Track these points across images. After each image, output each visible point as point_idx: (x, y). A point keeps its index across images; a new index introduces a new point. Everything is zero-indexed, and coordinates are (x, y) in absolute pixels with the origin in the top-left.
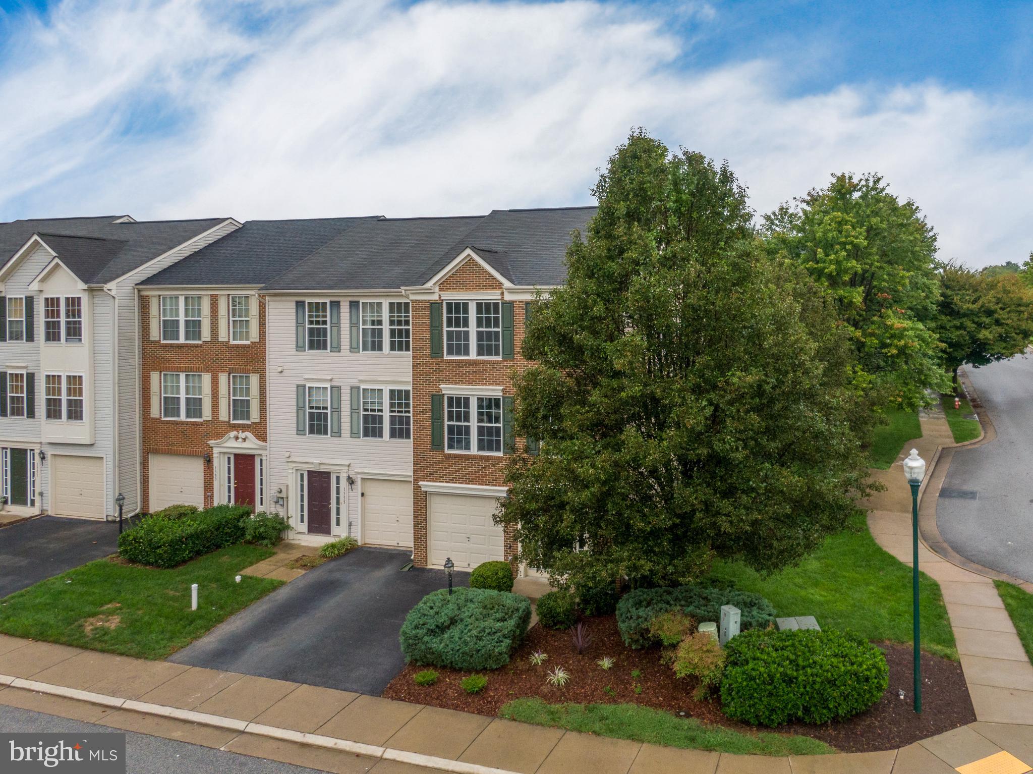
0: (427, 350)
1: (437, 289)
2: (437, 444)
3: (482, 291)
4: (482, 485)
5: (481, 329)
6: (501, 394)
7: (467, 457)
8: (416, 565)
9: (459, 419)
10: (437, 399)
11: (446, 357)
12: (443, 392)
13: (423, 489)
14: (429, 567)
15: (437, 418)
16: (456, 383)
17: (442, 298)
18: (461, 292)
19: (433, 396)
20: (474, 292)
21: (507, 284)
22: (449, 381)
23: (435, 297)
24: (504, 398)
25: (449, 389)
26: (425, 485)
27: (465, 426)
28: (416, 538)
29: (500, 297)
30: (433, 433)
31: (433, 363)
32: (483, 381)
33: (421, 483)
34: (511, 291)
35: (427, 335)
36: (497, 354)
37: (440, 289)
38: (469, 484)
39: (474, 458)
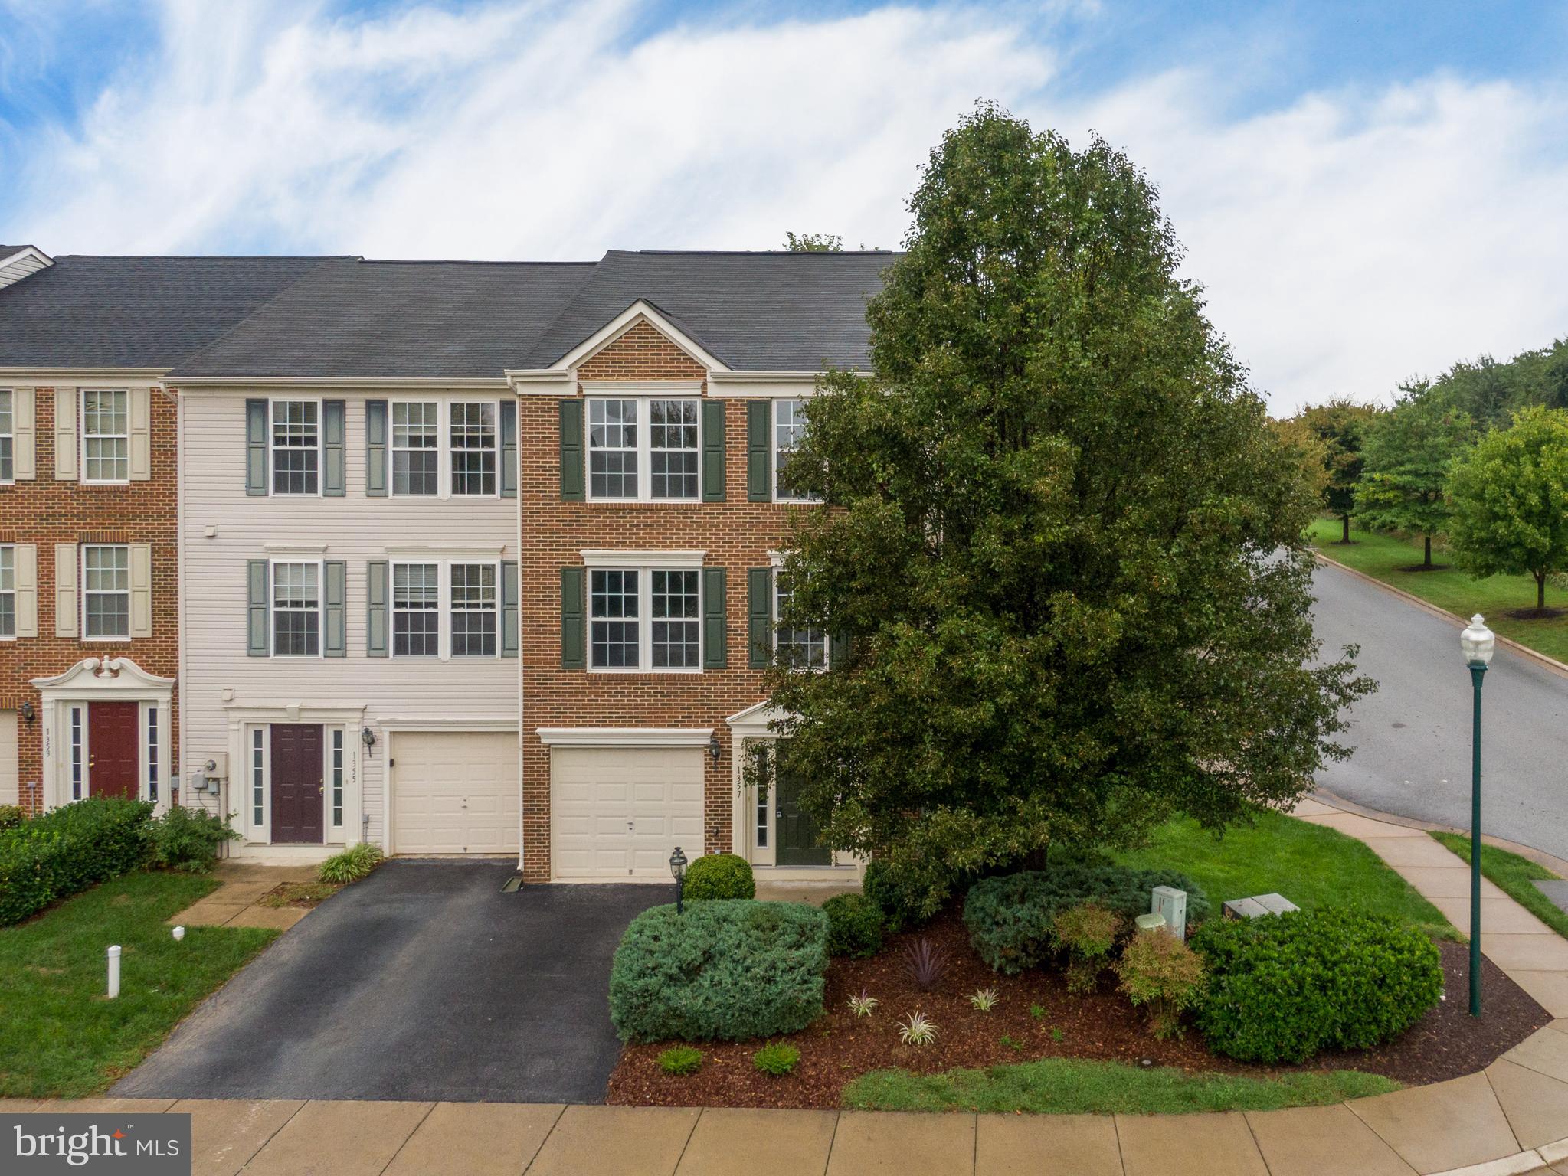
0: (554, 486)
1: (573, 376)
2: (572, 658)
3: (663, 381)
4: (663, 726)
5: (659, 449)
6: (701, 564)
7: (633, 679)
8: (529, 881)
9: (615, 611)
10: (572, 576)
11: (590, 500)
12: (587, 563)
13: (544, 741)
14: (554, 881)
15: (572, 615)
16: (611, 547)
17: (585, 392)
18: (623, 380)
19: (565, 570)
20: (649, 381)
21: (715, 367)
22: (596, 543)
23: (571, 390)
24: (706, 571)
25: (597, 558)
26: (548, 734)
27: (627, 624)
28: (528, 831)
29: (699, 392)
30: (564, 638)
31: (565, 511)
32: (664, 540)
33: (539, 730)
34: (721, 381)
35: (554, 460)
36: (692, 492)
37: (580, 376)
38: (636, 726)
39: (648, 679)
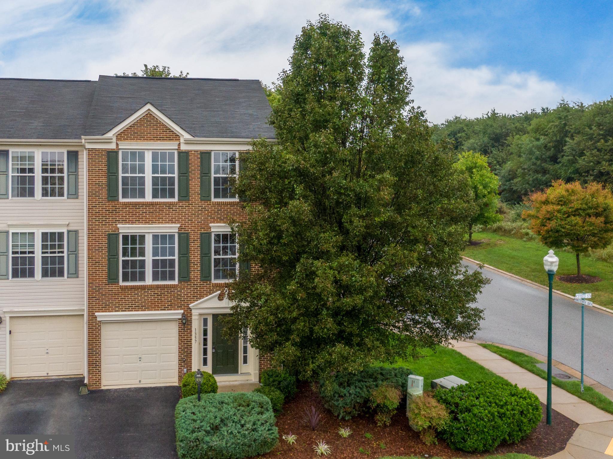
0: (104, 193)
1: (114, 140)
2: (112, 278)
3: (159, 142)
4: (158, 310)
5: (156, 175)
6: (177, 231)
7: (143, 288)
8: (91, 388)
9: (133, 254)
10: (112, 238)
11: (121, 200)
12: (120, 231)
13: (98, 319)
14: (103, 388)
15: (113, 256)
16: (133, 223)
17: (120, 147)
18: (139, 142)
19: (109, 235)
20: (152, 142)
21: (186, 136)
22: (125, 222)
23: (113, 146)
24: (180, 234)
25: (125, 229)
26: (101, 316)
27: (140, 260)
28: (90, 364)
29: (177, 148)
30: (109, 269)
31: (110, 206)
32: (159, 220)
33: (96, 314)
34: (187, 142)
35: (104, 180)
36: (172, 196)
37: (117, 139)
39: (151, 287)
